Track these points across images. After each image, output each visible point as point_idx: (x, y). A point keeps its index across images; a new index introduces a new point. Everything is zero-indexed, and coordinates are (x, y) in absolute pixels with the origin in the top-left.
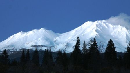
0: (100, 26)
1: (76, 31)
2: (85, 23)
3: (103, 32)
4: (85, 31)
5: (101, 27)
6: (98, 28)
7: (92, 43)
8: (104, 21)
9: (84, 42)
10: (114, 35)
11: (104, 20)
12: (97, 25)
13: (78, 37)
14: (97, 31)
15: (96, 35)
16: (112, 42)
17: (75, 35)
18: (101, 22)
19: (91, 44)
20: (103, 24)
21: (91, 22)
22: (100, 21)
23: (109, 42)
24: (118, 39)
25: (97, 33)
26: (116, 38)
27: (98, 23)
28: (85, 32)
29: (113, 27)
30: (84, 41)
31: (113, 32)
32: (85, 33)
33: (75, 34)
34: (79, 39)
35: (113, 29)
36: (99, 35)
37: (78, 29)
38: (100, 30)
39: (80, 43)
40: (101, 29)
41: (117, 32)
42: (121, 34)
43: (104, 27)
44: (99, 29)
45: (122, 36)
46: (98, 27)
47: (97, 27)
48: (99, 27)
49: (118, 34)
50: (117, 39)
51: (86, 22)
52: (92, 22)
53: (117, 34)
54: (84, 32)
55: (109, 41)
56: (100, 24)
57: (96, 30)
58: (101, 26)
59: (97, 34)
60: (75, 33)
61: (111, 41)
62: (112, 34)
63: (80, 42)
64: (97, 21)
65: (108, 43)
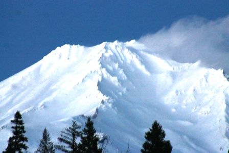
0: (116, 65)
1: (15, 87)
2: (53, 52)
3: (128, 90)
4: (53, 88)
5: (121, 72)
6: (106, 75)
7: (78, 141)
8: (132, 43)
9: (46, 136)
10: (177, 103)
11: (133, 41)
12: (103, 62)
13: (18, 115)
14: (103, 86)
15: (99, 105)
16: (164, 135)
17: (10, 105)
18: (119, 49)
19: (73, 145)
20: (130, 57)
21: (77, 49)
22: (116, 42)
23: (149, 136)
24: (194, 122)
25: (102, 97)
26: (182, 119)
27: (109, 53)
28: (52, 92)
29: (171, 69)
30: (45, 131)
31: (172, 93)
32: (54, 95)
33: (9, 99)
34: (21, 123)
35: (169, 80)
36: (114, 104)
37: (23, 79)
38: (117, 84)
39: (26, 139)
40: (119, 80)
41: (190, 92)
42: (206, 99)
43: (133, 70)
44: (114, 80)
45: (209, 110)
46: (108, 71)
47: (104, 70)
48: (111, 68)
49: (193, 99)
50: (187, 123)
51: (58, 48)
52: (82, 48)
53: (189, 98)
54: (46, 91)
55: (147, 130)
56: (114, 58)
57: (99, 84)
58: (120, 66)
59: (105, 98)
60: (8, 94)
61: (156, 133)
62: (169, 100)
63: (25, 135)
64: (104, 44)
65: (145, 140)
